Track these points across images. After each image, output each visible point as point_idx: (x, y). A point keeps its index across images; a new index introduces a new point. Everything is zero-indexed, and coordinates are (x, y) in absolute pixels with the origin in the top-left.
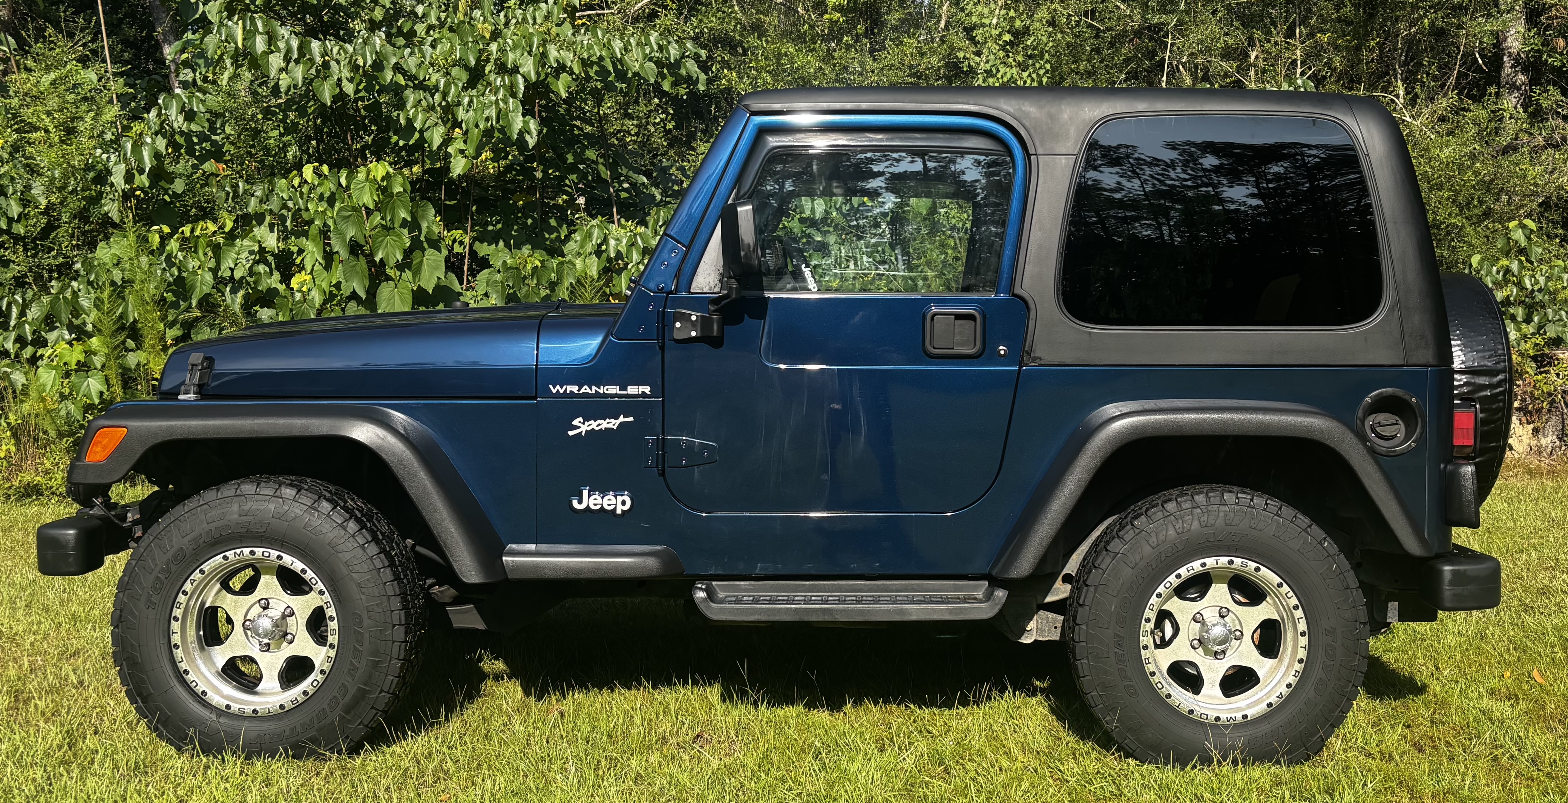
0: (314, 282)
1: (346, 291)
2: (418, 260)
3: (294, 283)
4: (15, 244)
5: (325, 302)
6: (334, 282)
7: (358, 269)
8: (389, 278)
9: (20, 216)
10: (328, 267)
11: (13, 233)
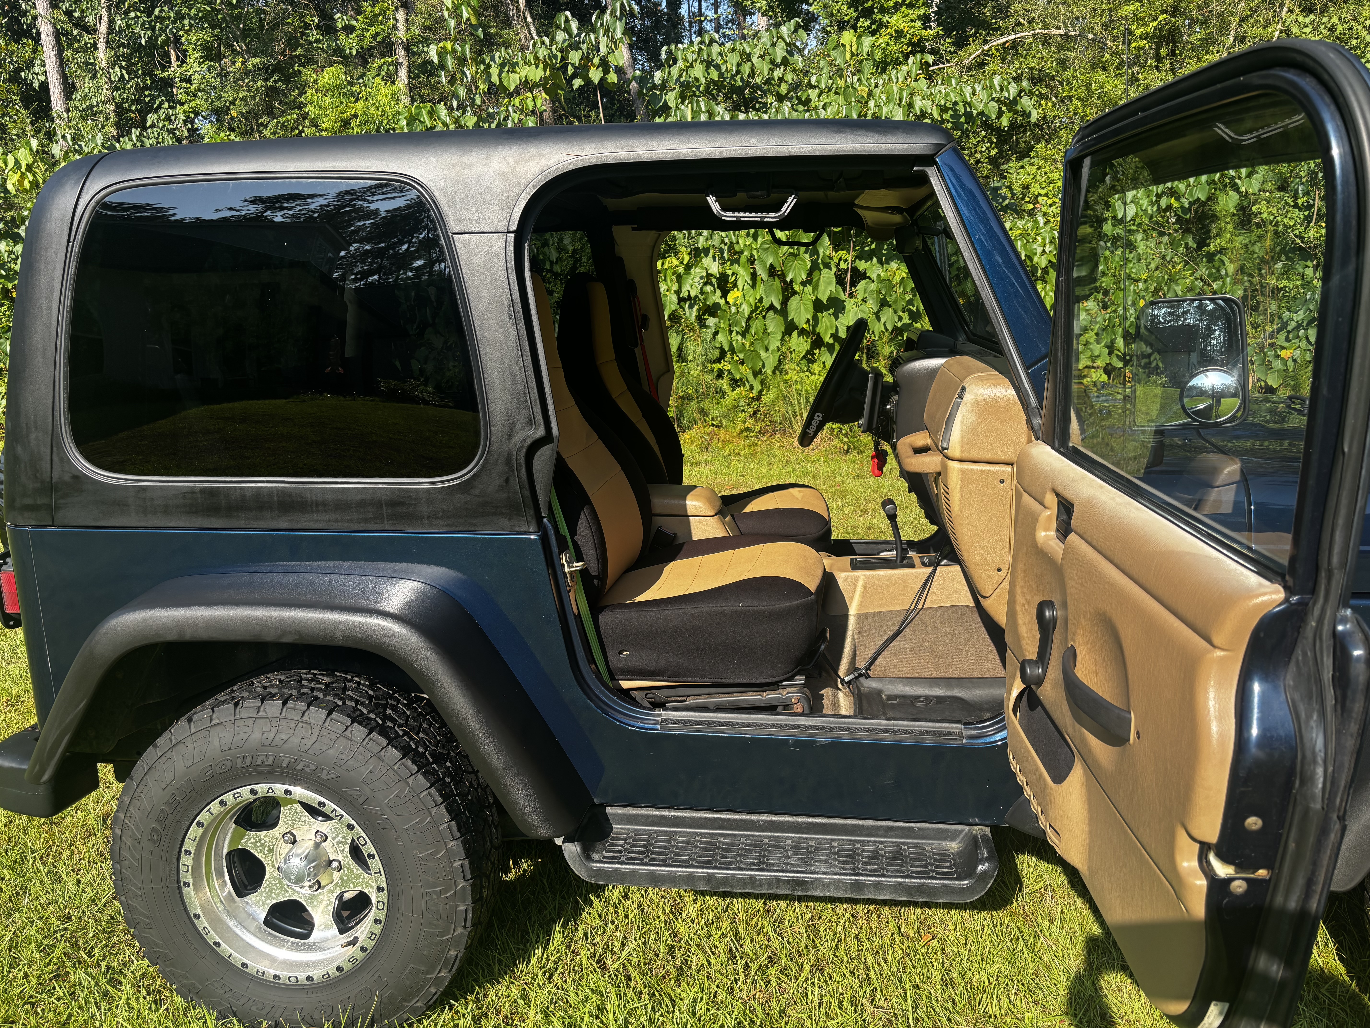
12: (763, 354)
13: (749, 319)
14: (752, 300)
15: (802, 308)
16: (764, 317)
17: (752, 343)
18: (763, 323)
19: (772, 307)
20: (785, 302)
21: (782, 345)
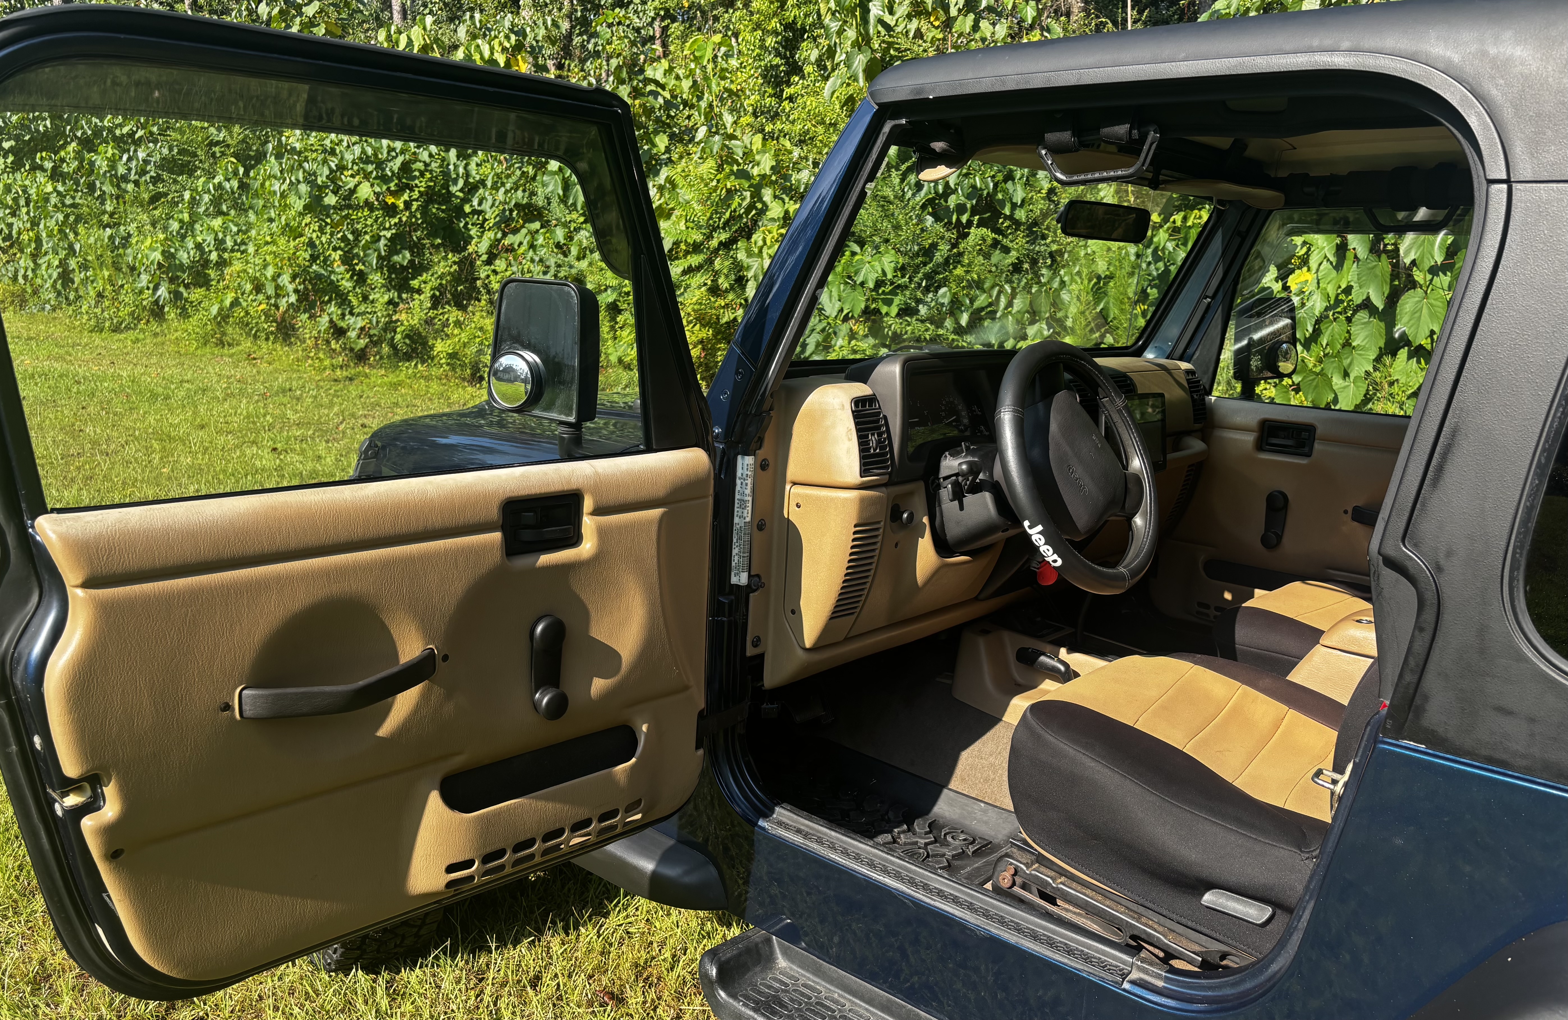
0: (1318, 283)
1: (1357, 297)
2: (1461, 264)
3: (1293, 282)
4: (1016, 230)
5: (1327, 309)
6: (1343, 286)
7: (1378, 272)
8: (1413, 284)
9: (1023, 201)
10: (1338, 266)
11: (1015, 219)
12: (1337, 381)
13: (1318, 322)
14: (1331, 290)
15: (1425, 311)
16: (1349, 320)
17: (1320, 361)
18: (1345, 326)
19: (1367, 304)
20: (1393, 299)
21: (1375, 369)
